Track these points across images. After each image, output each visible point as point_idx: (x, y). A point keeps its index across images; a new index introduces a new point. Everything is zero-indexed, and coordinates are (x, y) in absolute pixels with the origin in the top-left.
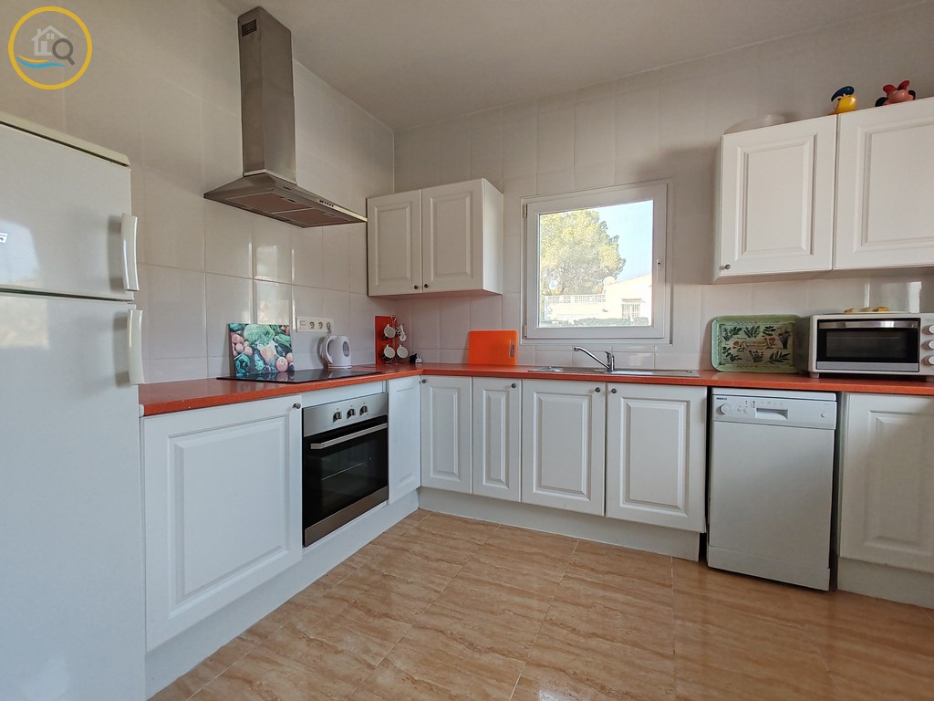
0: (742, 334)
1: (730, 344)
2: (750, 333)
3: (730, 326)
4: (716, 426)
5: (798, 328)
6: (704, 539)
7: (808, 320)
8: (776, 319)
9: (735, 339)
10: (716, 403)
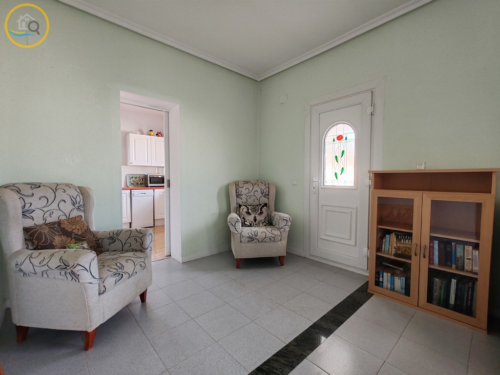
0: (134, 178)
1: (131, 180)
2: (136, 178)
3: (131, 176)
5: (145, 177)
6: (130, 223)
7: (147, 175)
8: (141, 175)
9: (132, 179)
10: (132, 193)
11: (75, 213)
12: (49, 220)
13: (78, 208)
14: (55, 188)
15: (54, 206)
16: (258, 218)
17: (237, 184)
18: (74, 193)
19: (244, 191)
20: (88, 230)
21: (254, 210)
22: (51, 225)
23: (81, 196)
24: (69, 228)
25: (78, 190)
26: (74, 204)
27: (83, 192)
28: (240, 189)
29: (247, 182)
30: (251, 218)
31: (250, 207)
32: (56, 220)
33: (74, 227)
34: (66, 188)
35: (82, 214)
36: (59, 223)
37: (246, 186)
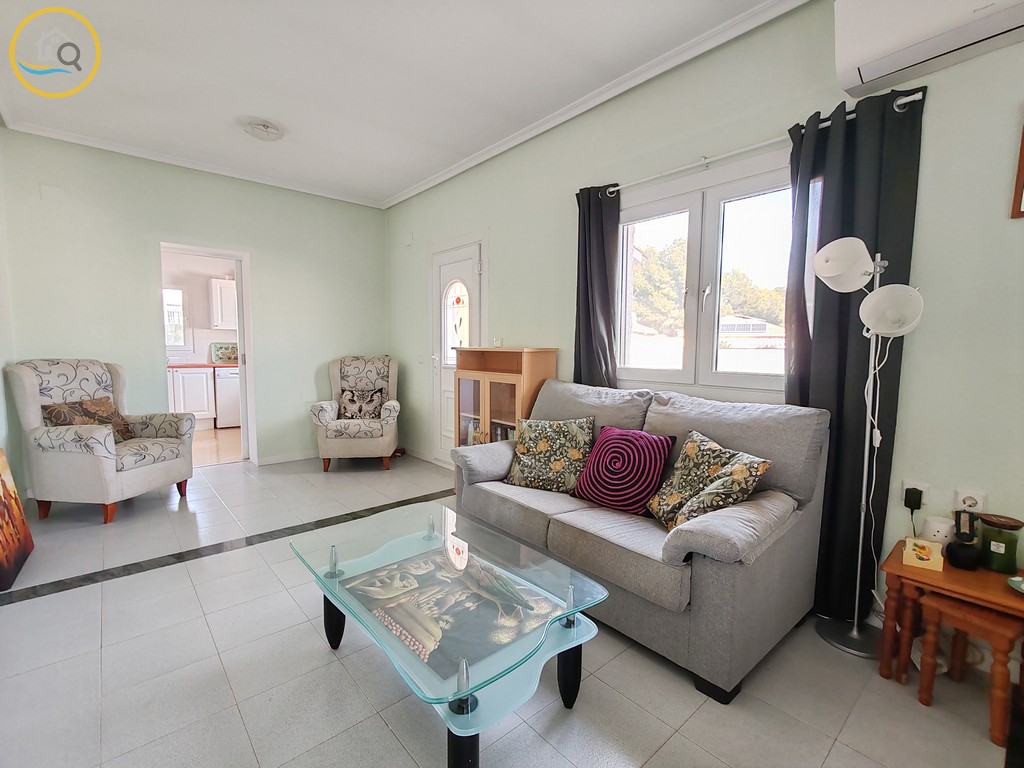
1: (219, 352)
2: (226, 349)
3: (219, 346)
4: (217, 380)
6: (215, 419)
9: (221, 351)
10: (217, 373)
11: (101, 394)
12: (70, 400)
13: (105, 388)
14: (77, 365)
15: (75, 384)
16: (365, 408)
17: (342, 362)
18: (100, 372)
19: (350, 370)
20: (116, 413)
21: (362, 397)
22: (72, 406)
23: (109, 375)
24: (92, 409)
25: (105, 368)
26: (99, 384)
27: (111, 369)
28: (347, 368)
29: (357, 358)
30: (354, 408)
31: (356, 394)
32: (79, 400)
33: (98, 409)
34: (90, 366)
35: (111, 395)
36: (81, 404)
37: (356, 363)
